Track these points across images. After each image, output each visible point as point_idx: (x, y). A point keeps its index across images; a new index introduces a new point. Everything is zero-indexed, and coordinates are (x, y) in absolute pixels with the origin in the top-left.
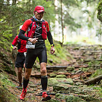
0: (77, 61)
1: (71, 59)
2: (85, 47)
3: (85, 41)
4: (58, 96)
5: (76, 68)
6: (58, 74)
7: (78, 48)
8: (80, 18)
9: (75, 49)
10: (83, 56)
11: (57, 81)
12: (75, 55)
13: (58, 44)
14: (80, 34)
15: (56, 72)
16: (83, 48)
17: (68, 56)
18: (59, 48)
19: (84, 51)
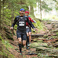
0: (49, 31)
1: (46, 30)
2: (54, 22)
3: (54, 18)
4: (39, 55)
5: (49, 36)
6: (38, 40)
7: (50, 22)
8: (51, 4)
9: (48, 23)
10: (53, 28)
11: (38, 45)
12: (48, 27)
13: (38, 21)
14: (51, 13)
15: (37, 39)
16: (53, 23)
17: (44, 28)
18: (39, 23)
19: (54, 25)
